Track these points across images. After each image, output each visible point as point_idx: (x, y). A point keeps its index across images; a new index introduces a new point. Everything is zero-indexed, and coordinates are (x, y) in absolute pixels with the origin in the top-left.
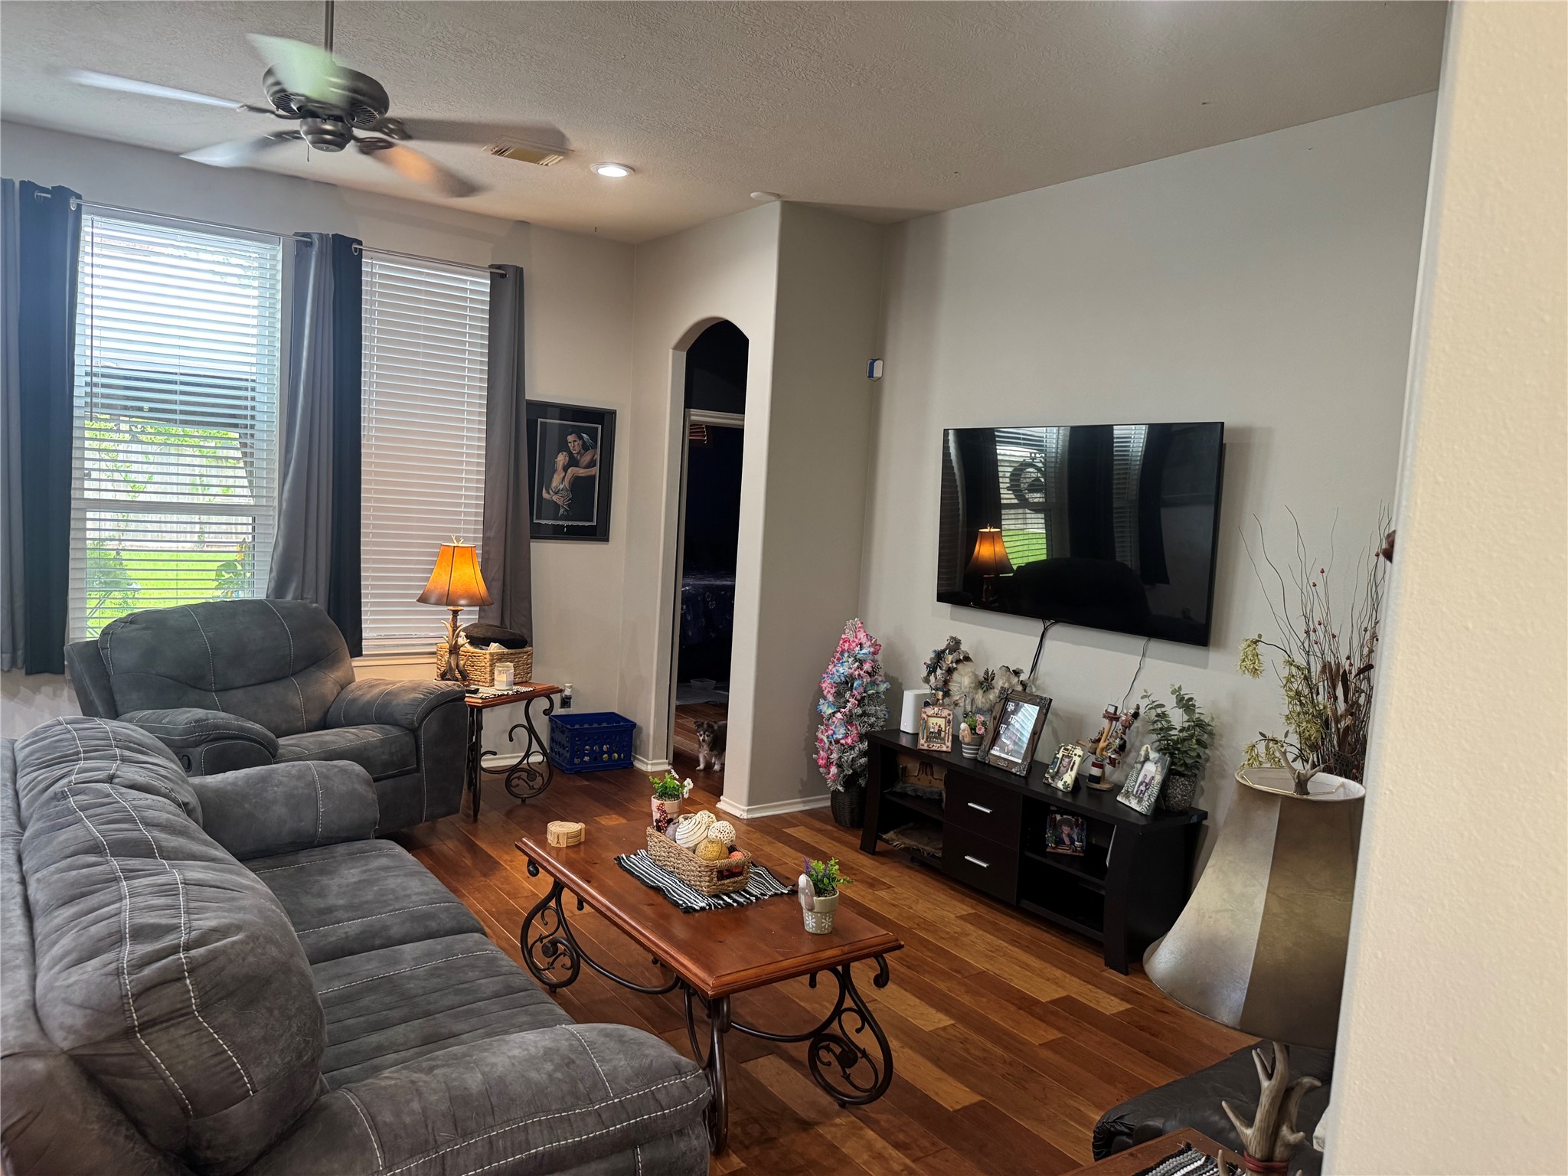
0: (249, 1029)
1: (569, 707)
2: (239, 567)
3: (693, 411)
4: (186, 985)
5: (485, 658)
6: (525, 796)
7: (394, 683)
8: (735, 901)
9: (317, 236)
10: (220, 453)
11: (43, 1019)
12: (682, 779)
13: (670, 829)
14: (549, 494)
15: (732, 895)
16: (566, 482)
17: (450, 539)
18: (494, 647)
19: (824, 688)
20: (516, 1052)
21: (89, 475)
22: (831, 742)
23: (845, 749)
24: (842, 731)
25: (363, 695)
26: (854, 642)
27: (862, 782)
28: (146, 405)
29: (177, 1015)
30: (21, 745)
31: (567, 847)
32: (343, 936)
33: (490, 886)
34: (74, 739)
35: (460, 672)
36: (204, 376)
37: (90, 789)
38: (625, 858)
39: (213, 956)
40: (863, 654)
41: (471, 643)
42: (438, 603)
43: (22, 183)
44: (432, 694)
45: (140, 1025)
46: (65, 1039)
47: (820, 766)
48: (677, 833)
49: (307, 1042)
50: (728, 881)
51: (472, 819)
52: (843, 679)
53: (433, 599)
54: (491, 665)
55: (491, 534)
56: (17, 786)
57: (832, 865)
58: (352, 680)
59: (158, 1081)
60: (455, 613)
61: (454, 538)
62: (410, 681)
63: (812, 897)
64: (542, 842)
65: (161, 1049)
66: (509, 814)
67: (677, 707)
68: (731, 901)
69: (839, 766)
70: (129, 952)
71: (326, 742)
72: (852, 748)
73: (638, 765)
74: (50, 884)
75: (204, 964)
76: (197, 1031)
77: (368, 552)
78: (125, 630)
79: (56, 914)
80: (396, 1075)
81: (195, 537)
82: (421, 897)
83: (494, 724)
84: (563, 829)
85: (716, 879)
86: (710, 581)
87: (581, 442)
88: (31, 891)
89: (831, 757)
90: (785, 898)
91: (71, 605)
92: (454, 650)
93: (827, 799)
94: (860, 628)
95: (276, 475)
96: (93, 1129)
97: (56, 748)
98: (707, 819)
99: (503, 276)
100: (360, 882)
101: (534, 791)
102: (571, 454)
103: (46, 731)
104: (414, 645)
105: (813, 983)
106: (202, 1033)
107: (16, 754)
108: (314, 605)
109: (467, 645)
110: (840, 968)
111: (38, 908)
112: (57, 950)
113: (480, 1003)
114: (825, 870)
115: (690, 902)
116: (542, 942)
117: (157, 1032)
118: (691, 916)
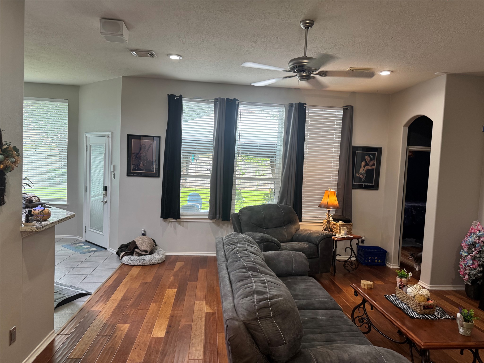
0: (285, 325)
1: (364, 243)
2: (269, 195)
3: (410, 146)
4: (270, 309)
5: (338, 225)
6: (350, 270)
7: (311, 230)
8: (430, 317)
9: (294, 104)
10: (263, 164)
11: (237, 311)
12: (408, 273)
13: (405, 289)
14: (359, 175)
15: (429, 315)
16: (364, 171)
17: (328, 189)
18: (340, 222)
19: (463, 246)
20: (358, 350)
21: (237, 171)
22: (466, 266)
23: (471, 269)
24: (471, 262)
25: (302, 233)
26: (477, 229)
27: (479, 283)
28: (248, 152)
29: (267, 317)
30: (224, 239)
31: (368, 289)
32: (301, 304)
33: (340, 297)
34: (236, 238)
35: (330, 229)
36: (263, 144)
37: (243, 252)
38: (388, 296)
39: (276, 303)
40: (481, 234)
41: (333, 220)
42: (324, 208)
43: (226, 99)
44: (322, 235)
45: (259, 318)
46: (242, 317)
47: (461, 274)
48: (407, 291)
49: (299, 333)
50: (427, 310)
51: (333, 275)
52: (471, 243)
53: (323, 206)
54: (339, 228)
55: (340, 187)
56: (225, 249)
57: (471, 312)
58: (299, 229)
59: (263, 334)
60: (329, 211)
61: (329, 188)
62: (316, 230)
63: (463, 322)
64: (359, 286)
65: (264, 325)
66: (345, 275)
67: (402, 247)
68: (428, 317)
69: (469, 275)
70: (256, 297)
71: (293, 246)
72: (475, 269)
73: (388, 265)
74: (235, 276)
75: (274, 304)
76: (272, 323)
77: (304, 192)
78: (245, 211)
79: (237, 284)
80: (322, 348)
81: (256, 187)
82: (323, 296)
83: (341, 246)
84: (366, 283)
85: (422, 309)
86: (413, 204)
87: (370, 158)
88: (231, 277)
89: (466, 271)
90: (450, 320)
91: (232, 204)
92: (328, 222)
93: (463, 287)
94: (479, 224)
95: (281, 170)
96: (248, 343)
97: (232, 240)
98: (418, 287)
99: (347, 109)
100: (305, 288)
101: (353, 269)
102: (366, 162)
103: (230, 236)
104: (316, 220)
105: (462, 353)
106: (274, 324)
107: (223, 241)
108: (290, 206)
109: (332, 221)
110: (474, 350)
111: (233, 282)
112: (239, 293)
113: (343, 333)
114: (468, 313)
115: (412, 315)
116: (358, 318)
117: (263, 320)
118: (413, 320)
